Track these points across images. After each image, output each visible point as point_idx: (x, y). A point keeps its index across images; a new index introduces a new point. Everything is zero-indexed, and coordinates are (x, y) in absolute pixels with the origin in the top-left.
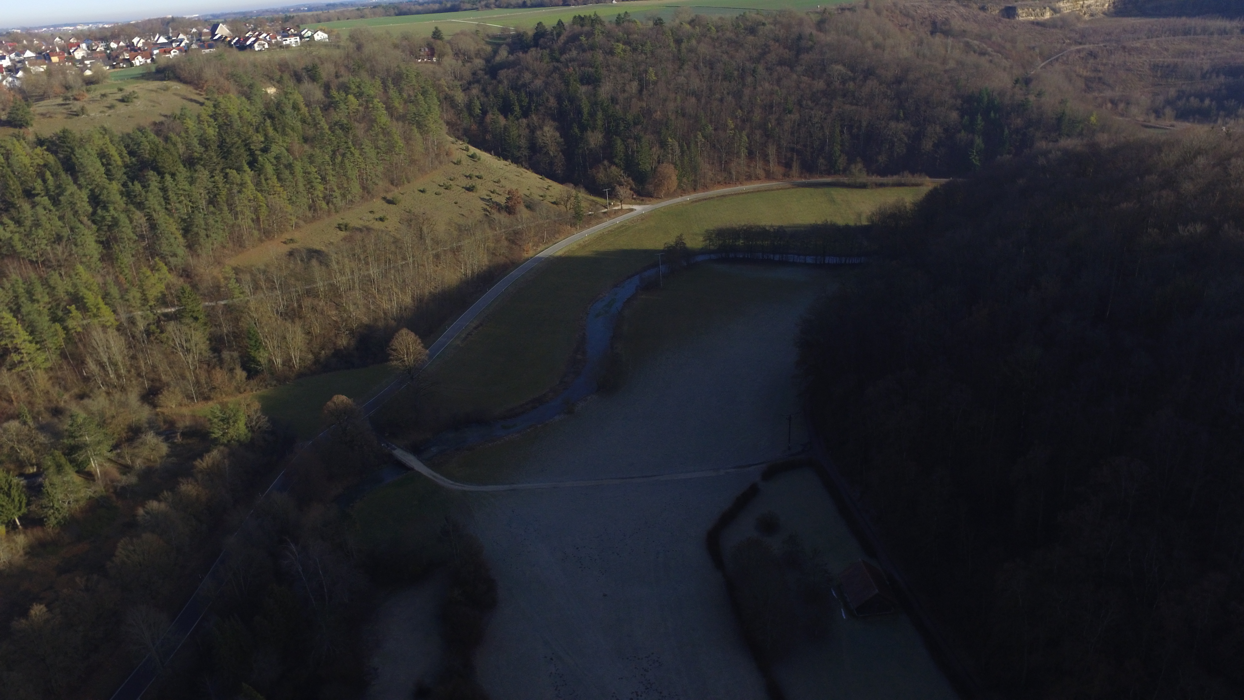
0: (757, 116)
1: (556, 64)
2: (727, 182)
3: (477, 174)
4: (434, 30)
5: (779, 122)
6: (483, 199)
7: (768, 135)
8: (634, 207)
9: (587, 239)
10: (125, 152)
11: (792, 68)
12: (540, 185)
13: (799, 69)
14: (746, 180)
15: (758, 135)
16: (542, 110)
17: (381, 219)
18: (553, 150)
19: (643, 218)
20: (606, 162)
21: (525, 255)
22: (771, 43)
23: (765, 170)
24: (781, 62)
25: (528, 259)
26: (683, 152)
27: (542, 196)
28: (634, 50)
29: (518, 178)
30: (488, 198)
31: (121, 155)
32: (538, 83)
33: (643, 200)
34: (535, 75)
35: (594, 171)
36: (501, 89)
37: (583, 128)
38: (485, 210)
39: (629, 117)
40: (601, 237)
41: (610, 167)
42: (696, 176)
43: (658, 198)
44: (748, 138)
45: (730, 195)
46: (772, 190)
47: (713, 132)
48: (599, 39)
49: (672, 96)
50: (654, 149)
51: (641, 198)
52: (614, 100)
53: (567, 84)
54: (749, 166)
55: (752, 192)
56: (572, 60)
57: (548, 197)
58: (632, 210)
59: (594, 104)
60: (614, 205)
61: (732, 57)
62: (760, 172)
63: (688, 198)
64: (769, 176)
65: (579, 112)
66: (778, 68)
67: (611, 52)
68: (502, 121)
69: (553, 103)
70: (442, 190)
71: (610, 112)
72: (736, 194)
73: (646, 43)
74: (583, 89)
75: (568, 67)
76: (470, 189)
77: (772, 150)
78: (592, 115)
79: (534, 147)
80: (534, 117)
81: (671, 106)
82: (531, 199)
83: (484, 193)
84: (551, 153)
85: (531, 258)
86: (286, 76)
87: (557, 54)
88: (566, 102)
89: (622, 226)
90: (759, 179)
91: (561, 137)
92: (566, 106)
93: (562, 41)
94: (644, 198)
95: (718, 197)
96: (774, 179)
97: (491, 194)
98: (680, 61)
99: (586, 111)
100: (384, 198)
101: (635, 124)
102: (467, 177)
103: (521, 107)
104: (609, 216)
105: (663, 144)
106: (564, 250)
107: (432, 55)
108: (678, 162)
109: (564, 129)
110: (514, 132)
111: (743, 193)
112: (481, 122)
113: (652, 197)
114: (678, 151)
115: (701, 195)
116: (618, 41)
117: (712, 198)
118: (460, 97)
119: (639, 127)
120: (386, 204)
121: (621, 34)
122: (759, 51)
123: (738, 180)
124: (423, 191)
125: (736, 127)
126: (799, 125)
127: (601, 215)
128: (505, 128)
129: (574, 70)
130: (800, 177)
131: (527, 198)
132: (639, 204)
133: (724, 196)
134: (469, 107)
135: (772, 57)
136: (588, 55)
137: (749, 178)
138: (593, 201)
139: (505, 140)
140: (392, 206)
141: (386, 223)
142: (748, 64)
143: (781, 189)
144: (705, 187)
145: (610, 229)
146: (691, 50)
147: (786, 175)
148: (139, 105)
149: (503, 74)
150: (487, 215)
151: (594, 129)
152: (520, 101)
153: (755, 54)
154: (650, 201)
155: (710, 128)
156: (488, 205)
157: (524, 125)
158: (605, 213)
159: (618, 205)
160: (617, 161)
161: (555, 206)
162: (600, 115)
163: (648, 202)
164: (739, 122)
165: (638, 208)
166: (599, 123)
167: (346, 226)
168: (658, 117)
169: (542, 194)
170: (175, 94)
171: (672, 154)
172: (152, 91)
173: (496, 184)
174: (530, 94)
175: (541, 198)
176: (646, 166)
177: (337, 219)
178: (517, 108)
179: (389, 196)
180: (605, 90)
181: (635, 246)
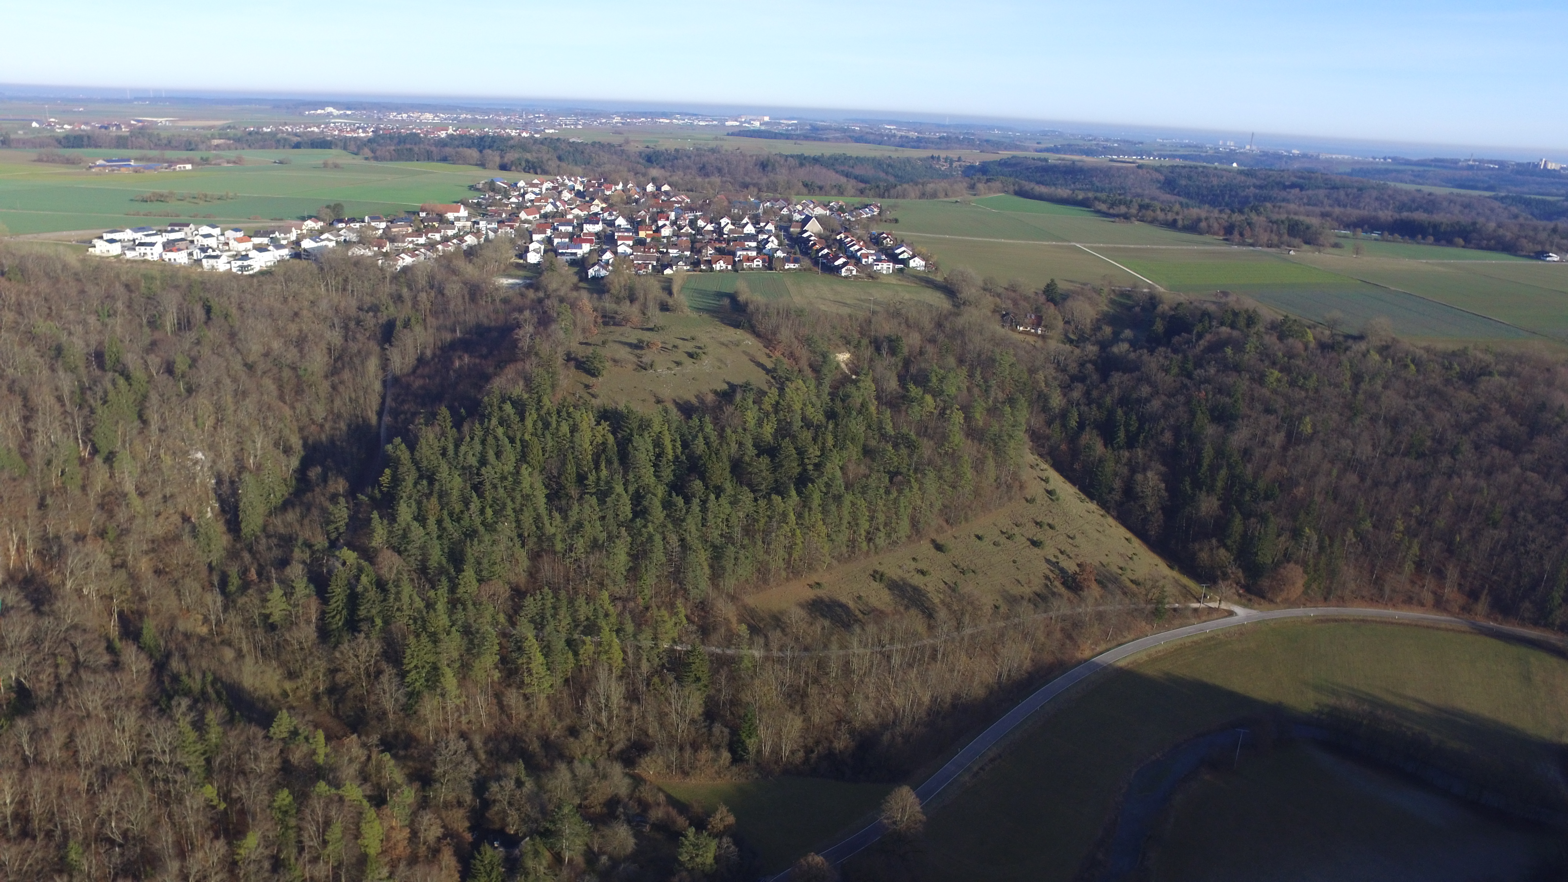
0: (1441, 522)
1: (1186, 381)
2: (1377, 599)
3: (1050, 522)
4: (1049, 282)
5: (1475, 534)
6: (1048, 561)
7: (1450, 550)
8: (1237, 609)
9: (1161, 648)
10: (678, 444)
11: (1517, 452)
12: (1122, 551)
13: (1528, 458)
14: (1404, 602)
15: (1436, 548)
16: (1152, 444)
17: (923, 573)
18: (1151, 504)
19: (1242, 632)
20: (1214, 541)
21: (1079, 655)
22: (1495, 406)
23: (1435, 593)
24: (1504, 441)
25: (1079, 663)
26: (1321, 548)
27: (1121, 568)
28: (1292, 383)
29: (1097, 535)
30: (1054, 560)
31: (674, 448)
32: (1156, 404)
33: (1250, 600)
34: (1155, 393)
35: (1197, 546)
36: (1108, 400)
37: (1197, 484)
38: (1047, 578)
39: (1261, 485)
40: (1179, 651)
41: (1218, 548)
42: (1331, 583)
43: (1271, 601)
44: (1420, 549)
45: (1373, 621)
46: (1438, 629)
47: (1371, 529)
48: (1250, 356)
49: (1326, 466)
50: (1282, 539)
51: (1249, 596)
52: (1246, 453)
53: (1193, 414)
54: (1413, 582)
55: (1408, 625)
56: (1207, 381)
57: (1129, 571)
58: (1231, 613)
59: (1220, 453)
60: (1211, 600)
61: (1428, 418)
62: (1428, 596)
63: (1312, 612)
64: (1439, 604)
65: (1199, 462)
66: (1496, 450)
67: (1260, 379)
68: (1099, 448)
69: (1167, 437)
70: (1002, 539)
71: (1238, 471)
72: (1381, 622)
73: (1310, 376)
74: (1211, 430)
75: (1199, 390)
76: (1035, 543)
77: (1452, 573)
78: (1214, 469)
79: (1129, 491)
80: (1140, 452)
81: (1321, 481)
82: (1107, 571)
83: (1050, 551)
84: (1149, 509)
85: (1086, 661)
86: (865, 342)
87: (1190, 366)
88: (1185, 442)
89: (1213, 638)
90: (1422, 605)
91: (1166, 490)
92: (1183, 447)
93: (1202, 347)
94: (1253, 597)
95: (1355, 620)
96: (1446, 610)
97: (1060, 555)
98: (1351, 410)
99: (1206, 462)
100: (933, 541)
101: (1267, 498)
102: (1037, 523)
103: (1127, 431)
104: (1199, 617)
105: (1296, 534)
106: (1128, 660)
107: (1039, 325)
108: (1311, 562)
109: (1172, 481)
110: (1110, 466)
111: (1392, 623)
112: (1073, 438)
113: (1264, 597)
114: (1315, 547)
115: (1331, 611)
116: (1274, 364)
117: (1345, 620)
118: (1057, 400)
119: (1271, 503)
120: (934, 550)
121: (1280, 354)
122: (1474, 414)
123: (1391, 599)
124: (979, 538)
125: (1407, 529)
126: (1503, 546)
127: (1189, 613)
128: (1101, 461)
129: (1207, 395)
130: (1488, 617)
131: (1102, 568)
132: (1245, 606)
133: (1364, 621)
134: (1064, 415)
135: (1490, 429)
136: (1230, 379)
137: (1409, 600)
138: (1185, 587)
139: (1096, 475)
140: (940, 555)
141: (927, 578)
142: (1450, 434)
143: (1453, 630)
144: (1342, 601)
145: (1195, 639)
146: (1373, 397)
147: (1465, 609)
148: (707, 363)
149: (1116, 378)
150: (1047, 585)
151: (1211, 490)
152: (1127, 425)
153: (1465, 418)
154: (1260, 604)
155: (1367, 525)
156: (1052, 571)
157: (1124, 460)
158: (1196, 610)
159: (1215, 601)
160: (1229, 542)
161: (1134, 586)
162: (1223, 472)
163: (1256, 606)
164: (1413, 522)
165: (1241, 612)
166: (1219, 484)
167: (882, 575)
168: (1299, 495)
169: (1122, 565)
170: (744, 352)
171: (1306, 550)
172: (723, 344)
173: (1070, 541)
174: (1142, 420)
175: (1120, 572)
176: (1266, 555)
177: (874, 562)
178: (1122, 434)
179: (940, 540)
180: (1239, 437)
181: (1218, 680)
